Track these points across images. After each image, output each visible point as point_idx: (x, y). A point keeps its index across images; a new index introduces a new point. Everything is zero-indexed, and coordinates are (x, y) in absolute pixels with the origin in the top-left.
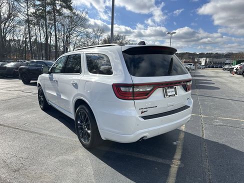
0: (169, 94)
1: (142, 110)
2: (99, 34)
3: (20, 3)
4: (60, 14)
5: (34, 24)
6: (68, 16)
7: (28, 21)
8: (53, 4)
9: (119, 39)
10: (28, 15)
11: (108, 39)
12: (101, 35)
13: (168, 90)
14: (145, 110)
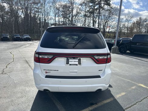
0: (70, 63)
1: (46, 71)
2: (129, 19)
3: (83, 6)
4: (103, 9)
5: (88, 17)
6: (108, 10)
7: (85, 16)
8: (99, 4)
9: (145, 22)
10: (85, 12)
11: (137, 22)
12: (131, 19)
13: (70, 60)
14: (49, 71)
